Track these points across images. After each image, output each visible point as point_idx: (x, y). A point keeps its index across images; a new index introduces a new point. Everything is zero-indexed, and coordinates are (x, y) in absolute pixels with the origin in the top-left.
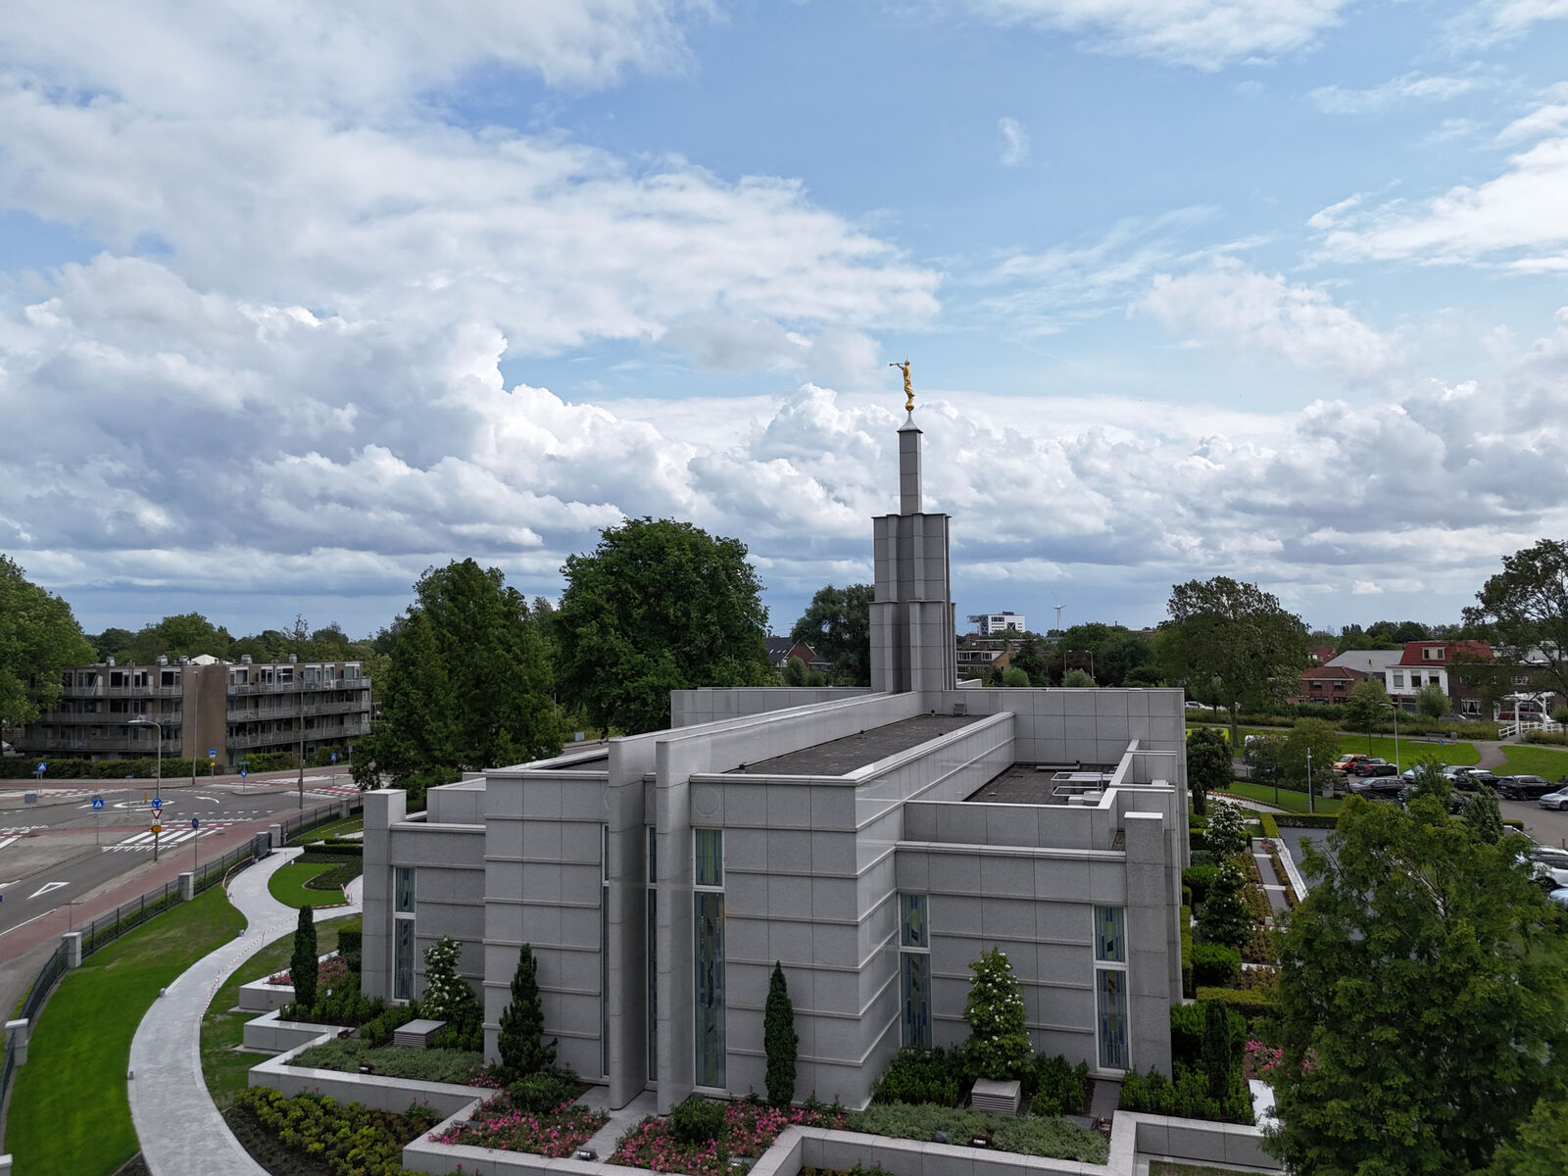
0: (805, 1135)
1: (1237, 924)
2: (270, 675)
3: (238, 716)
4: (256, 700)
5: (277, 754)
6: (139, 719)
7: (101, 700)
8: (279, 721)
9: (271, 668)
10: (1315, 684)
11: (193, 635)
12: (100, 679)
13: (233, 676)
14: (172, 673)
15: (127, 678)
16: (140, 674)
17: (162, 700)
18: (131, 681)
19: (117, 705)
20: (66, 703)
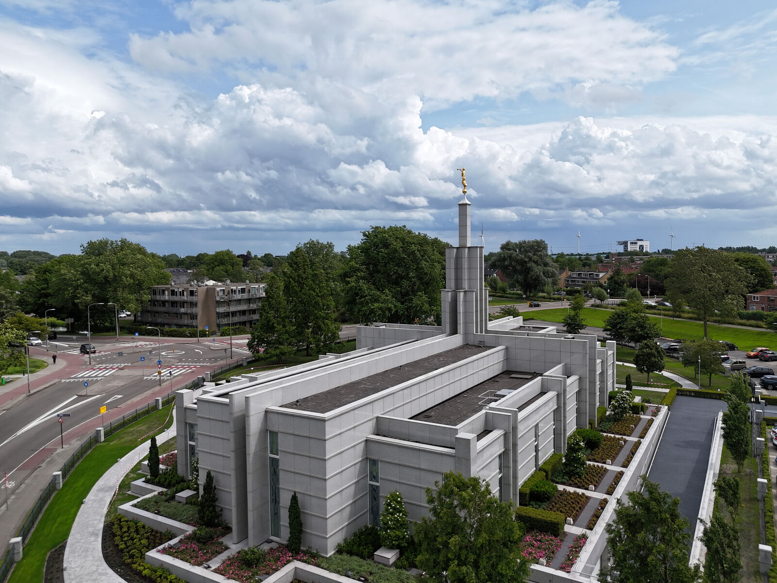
0: (297, 566)
1: (576, 467)
2: (235, 291)
3: (221, 310)
4: (228, 303)
5: (237, 327)
6: (183, 310)
7: (167, 301)
8: (240, 312)
9: (235, 288)
10: (771, 298)
11: (227, 260)
12: (166, 292)
13: (218, 292)
14: (193, 291)
15: (176, 292)
16: (181, 290)
17: (190, 302)
18: (178, 294)
19: (174, 304)
20: (153, 302)
